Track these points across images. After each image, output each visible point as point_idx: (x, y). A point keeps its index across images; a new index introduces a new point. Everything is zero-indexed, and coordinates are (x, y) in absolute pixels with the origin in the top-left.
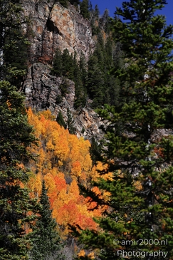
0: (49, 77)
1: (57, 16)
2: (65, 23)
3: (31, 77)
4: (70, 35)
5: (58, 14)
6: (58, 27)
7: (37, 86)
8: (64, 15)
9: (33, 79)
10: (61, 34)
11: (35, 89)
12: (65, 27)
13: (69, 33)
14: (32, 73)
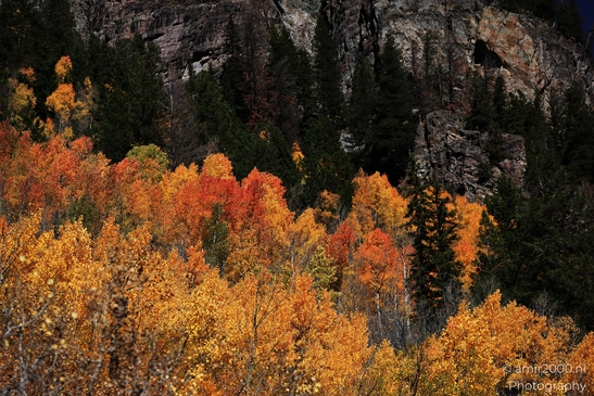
0: (462, 134)
1: (492, 29)
2: (512, 41)
3: (423, 143)
4: (528, 64)
5: (495, 24)
6: (498, 50)
7: (438, 159)
8: (509, 25)
9: (429, 146)
10: (506, 66)
11: (433, 165)
12: (512, 51)
13: (524, 60)
14: (427, 133)
